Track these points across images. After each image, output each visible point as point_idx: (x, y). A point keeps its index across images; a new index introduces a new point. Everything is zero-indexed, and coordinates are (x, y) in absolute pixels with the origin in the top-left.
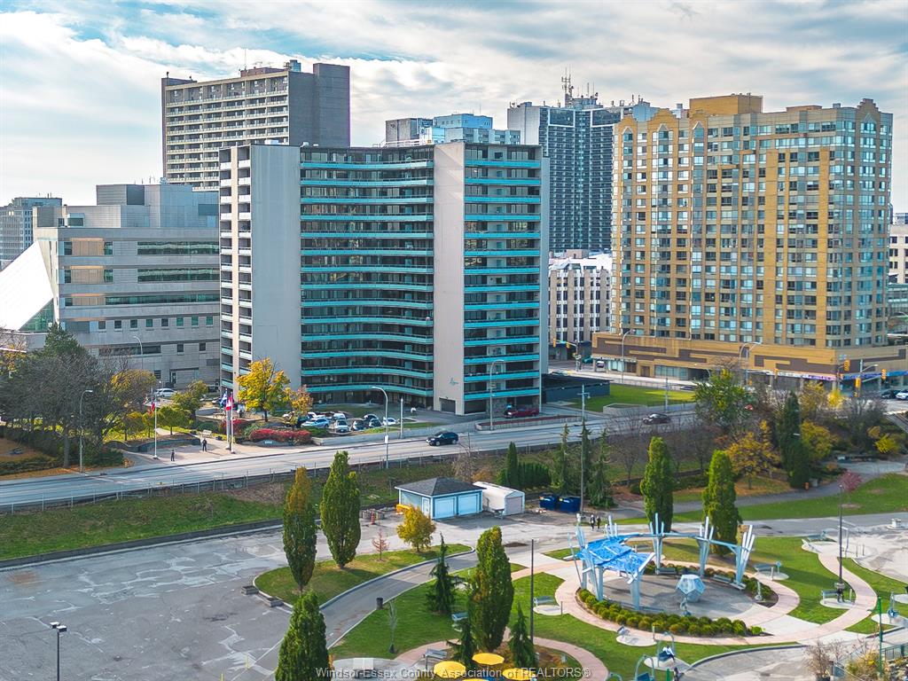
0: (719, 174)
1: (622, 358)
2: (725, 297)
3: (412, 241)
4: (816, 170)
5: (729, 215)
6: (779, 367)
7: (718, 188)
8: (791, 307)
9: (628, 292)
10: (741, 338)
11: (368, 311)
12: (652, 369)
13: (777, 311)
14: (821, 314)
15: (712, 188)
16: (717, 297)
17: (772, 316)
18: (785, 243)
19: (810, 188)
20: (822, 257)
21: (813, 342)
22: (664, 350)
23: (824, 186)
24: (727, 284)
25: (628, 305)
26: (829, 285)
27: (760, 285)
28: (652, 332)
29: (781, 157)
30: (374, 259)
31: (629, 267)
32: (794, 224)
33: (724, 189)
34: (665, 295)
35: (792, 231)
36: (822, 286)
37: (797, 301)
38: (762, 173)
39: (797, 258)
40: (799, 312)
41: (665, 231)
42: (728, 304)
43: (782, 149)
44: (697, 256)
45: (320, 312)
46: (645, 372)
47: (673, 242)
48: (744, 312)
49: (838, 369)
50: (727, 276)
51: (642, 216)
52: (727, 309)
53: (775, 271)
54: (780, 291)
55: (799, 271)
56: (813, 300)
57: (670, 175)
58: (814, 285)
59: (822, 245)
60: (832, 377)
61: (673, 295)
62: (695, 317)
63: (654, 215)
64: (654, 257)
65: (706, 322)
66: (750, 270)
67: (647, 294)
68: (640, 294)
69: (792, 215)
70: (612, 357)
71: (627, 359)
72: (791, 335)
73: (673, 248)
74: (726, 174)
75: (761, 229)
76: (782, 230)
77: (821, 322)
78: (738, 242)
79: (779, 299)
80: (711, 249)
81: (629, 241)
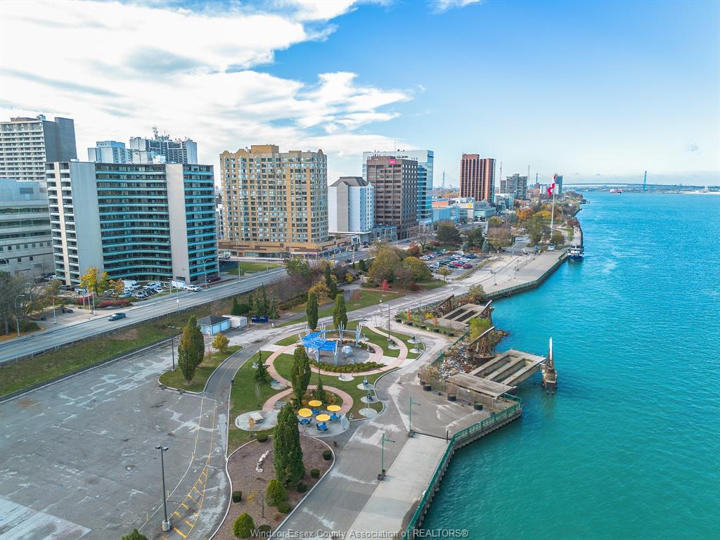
0: (267, 176)
1: (230, 250)
2: (272, 225)
3: (156, 207)
4: (305, 176)
5: (272, 193)
6: (296, 251)
7: (267, 182)
8: (298, 228)
9: (231, 224)
10: (279, 240)
11: (134, 240)
12: (244, 254)
13: (293, 230)
14: (309, 230)
15: (264, 182)
16: (269, 225)
17: (291, 231)
18: (295, 204)
19: (303, 183)
20: (309, 209)
21: (307, 241)
22: (249, 246)
23: (308, 182)
24: (273, 220)
25: (231, 229)
26: (312, 219)
27: (286, 220)
28: (243, 239)
29: (292, 171)
30: (136, 216)
31: (231, 213)
32: (298, 196)
33: (270, 182)
34: (247, 224)
35: (297, 199)
36: (309, 220)
37: (300, 226)
38: (284, 176)
39: (300, 209)
40: (301, 230)
41: (246, 199)
42: (274, 227)
43: (292, 168)
44: (260, 209)
45: (112, 242)
46: (241, 255)
47: (249, 203)
48: (281, 230)
49: (318, 250)
50: (273, 217)
51: (235, 192)
52: (273, 230)
53: (292, 214)
54: (293, 222)
55: (300, 214)
56: (306, 225)
57: (246, 176)
58: (306, 219)
59: (309, 205)
60: (316, 253)
61: (251, 224)
62: (261, 233)
63: (240, 192)
64: (242, 209)
65: (265, 235)
66: (281, 214)
67: (239, 224)
68: (237, 224)
69: (297, 193)
70: (226, 250)
71: (233, 250)
72: (299, 238)
73: (250, 206)
74: (270, 176)
75: (285, 198)
76: (293, 199)
77: (310, 233)
78: (276, 204)
79: (293, 225)
80: (265, 206)
81: (230, 203)
